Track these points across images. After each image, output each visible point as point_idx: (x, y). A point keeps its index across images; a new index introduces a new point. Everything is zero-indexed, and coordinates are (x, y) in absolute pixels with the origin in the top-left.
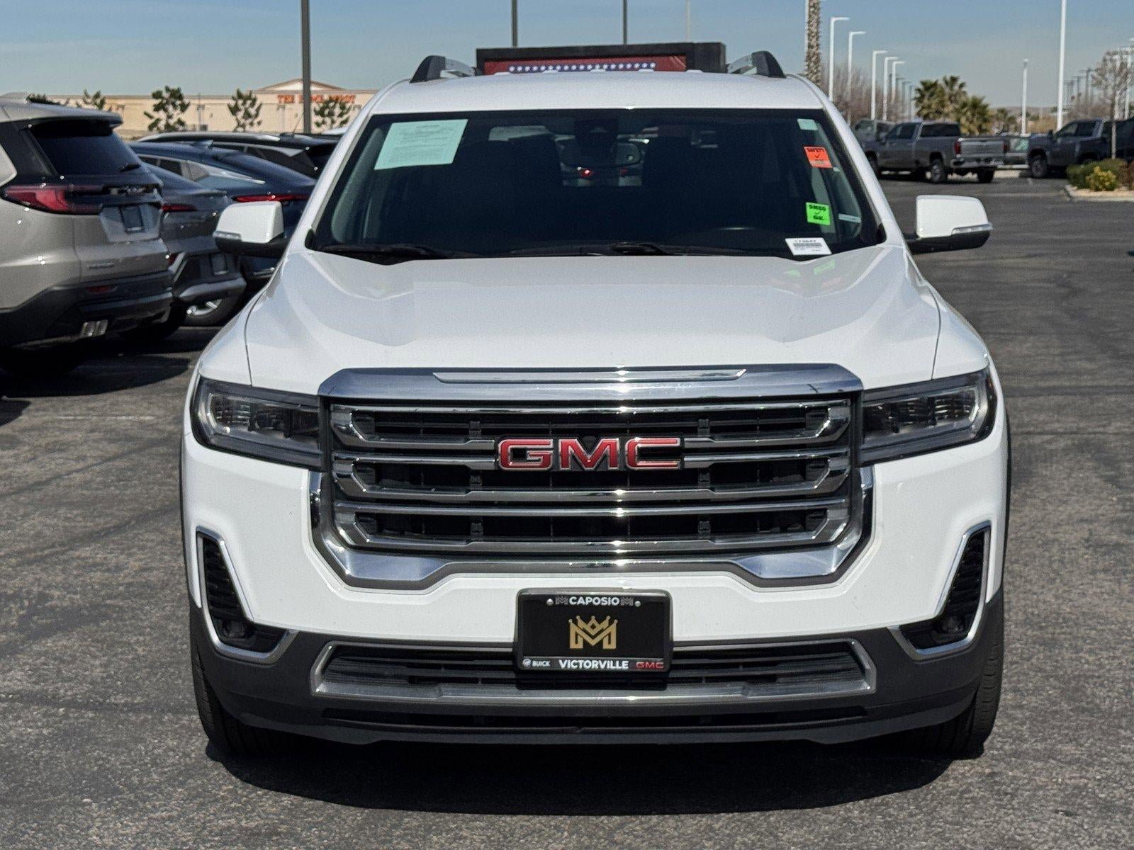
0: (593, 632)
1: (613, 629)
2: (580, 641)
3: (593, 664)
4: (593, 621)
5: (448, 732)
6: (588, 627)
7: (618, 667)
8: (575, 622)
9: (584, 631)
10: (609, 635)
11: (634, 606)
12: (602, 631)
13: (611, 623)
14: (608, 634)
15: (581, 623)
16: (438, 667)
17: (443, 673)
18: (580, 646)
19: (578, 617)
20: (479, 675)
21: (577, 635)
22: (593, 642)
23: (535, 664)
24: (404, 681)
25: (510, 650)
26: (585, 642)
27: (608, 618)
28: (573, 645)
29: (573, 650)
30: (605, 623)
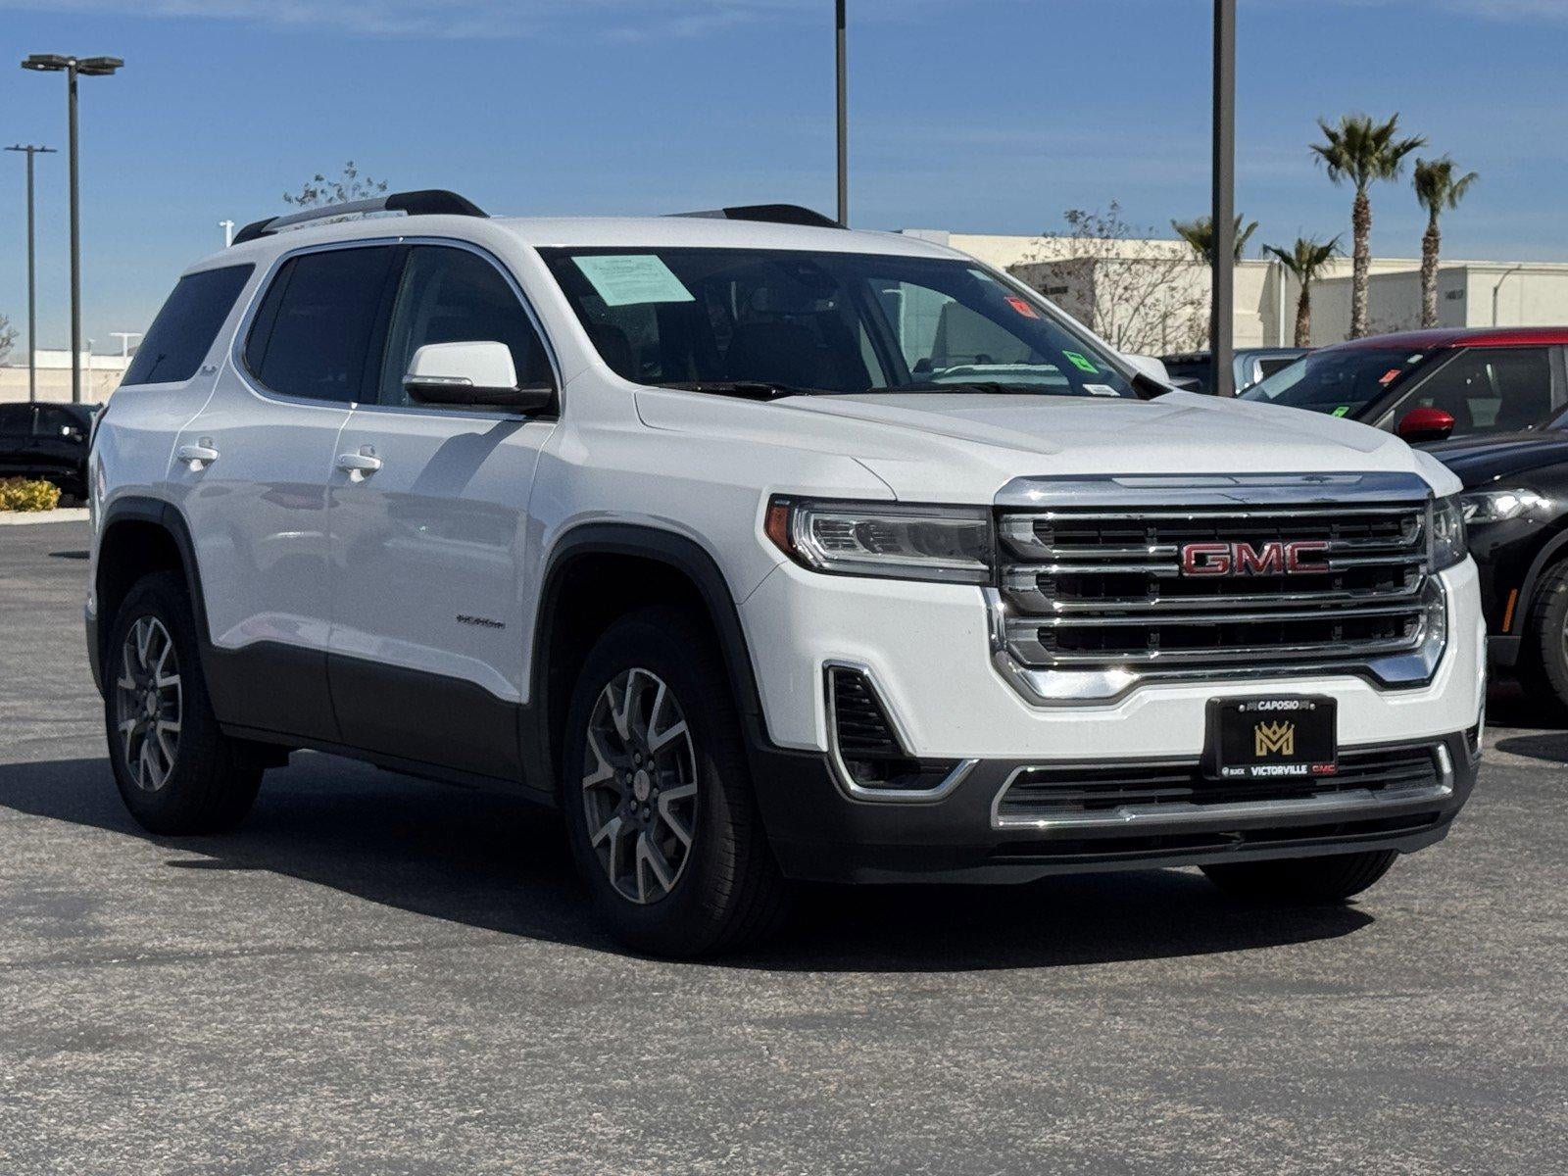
0: (1274, 738)
1: (1290, 734)
2: (1264, 746)
3: (1278, 770)
4: (1275, 727)
5: (1118, 859)
6: (1269, 733)
7: (1298, 772)
8: (1260, 729)
9: (1268, 737)
10: (1287, 740)
11: (1309, 710)
12: (1282, 736)
13: (1289, 728)
14: (1285, 739)
15: (1264, 728)
16: (1116, 788)
17: (1122, 794)
18: (1264, 753)
19: (1262, 723)
20: (1156, 793)
21: (1262, 741)
22: (1274, 749)
23: (1232, 772)
24: (1081, 806)
25: (1197, 762)
26: (1269, 750)
27: (1287, 723)
28: (1259, 753)
29: (1259, 757)
30: (1285, 727)
